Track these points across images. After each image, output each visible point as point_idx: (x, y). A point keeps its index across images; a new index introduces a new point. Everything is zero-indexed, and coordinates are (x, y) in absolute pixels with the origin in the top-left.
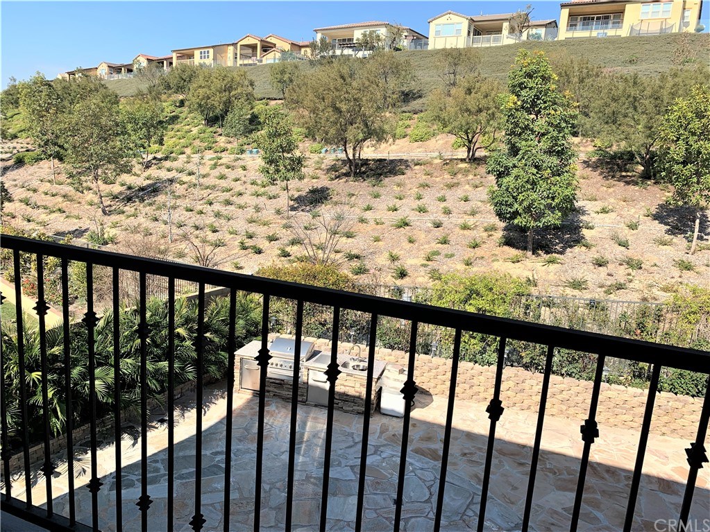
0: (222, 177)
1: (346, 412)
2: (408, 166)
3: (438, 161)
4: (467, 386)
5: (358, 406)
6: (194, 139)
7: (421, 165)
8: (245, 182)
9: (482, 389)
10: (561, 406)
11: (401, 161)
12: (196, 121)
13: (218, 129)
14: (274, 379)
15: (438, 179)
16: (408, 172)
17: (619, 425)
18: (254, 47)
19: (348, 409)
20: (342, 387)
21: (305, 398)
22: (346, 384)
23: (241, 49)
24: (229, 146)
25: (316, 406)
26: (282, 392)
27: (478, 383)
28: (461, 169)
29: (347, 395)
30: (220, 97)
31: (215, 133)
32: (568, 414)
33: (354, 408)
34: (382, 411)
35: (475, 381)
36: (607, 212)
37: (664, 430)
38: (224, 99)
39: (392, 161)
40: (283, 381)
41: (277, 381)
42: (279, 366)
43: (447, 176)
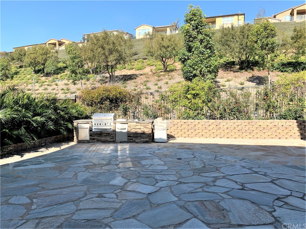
0: (46, 89)
1: (137, 143)
2: (137, 76)
3: (151, 73)
4: (193, 131)
5: (143, 139)
6: (29, 80)
7: (143, 75)
8: (58, 90)
9: (200, 131)
10: (239, 133)
11: (133, 75)
12: (28, 73)
13: (41, 75)
14: (97, 132)
15: (152, 79)
16: (138, 78)
17: (266, 137)
18: (55, 44)
19: (138, 141)
20: (134, 130)
21: (115, 139)
22: (136, 127)
23: (48, 45)
24: (47, 80)
25: (121, 142)
26: (101, 138)
27: (198, 128)
28: (162, 75)
29: (137, 134)
30: (42, 57)
31: (39, 76)
32: (243, 136)
33: (142, 140)
34: (156, 141)
35: (197, 127)
36: (230, 81)
37: (286, 136)
38: (44, 58)
39: (129, 75)
40: (102, 132)
41: (99, 133)
42: (99, 125)
43: (156, 78)
